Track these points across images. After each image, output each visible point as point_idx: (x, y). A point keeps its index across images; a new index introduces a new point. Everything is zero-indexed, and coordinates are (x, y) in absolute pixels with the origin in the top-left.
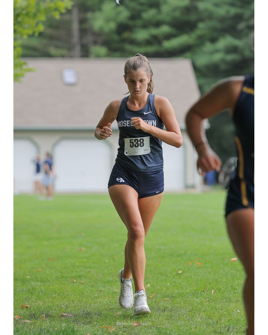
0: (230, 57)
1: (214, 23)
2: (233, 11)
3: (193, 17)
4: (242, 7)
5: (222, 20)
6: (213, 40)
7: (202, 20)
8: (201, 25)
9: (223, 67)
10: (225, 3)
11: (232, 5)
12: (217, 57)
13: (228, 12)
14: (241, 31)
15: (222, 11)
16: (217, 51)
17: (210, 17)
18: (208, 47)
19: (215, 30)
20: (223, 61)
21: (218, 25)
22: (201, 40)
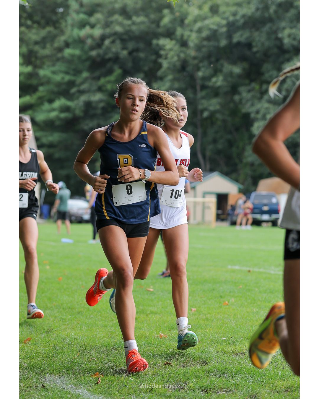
0: (63, 115)
1: (51, 87)
2: (67, 78)
3: (34, 82)
4: (74, 75)
5: (59, 84)
6: (51, 101)
7: (42, 84)
8: (41, 88)
9: (58, 123)
10: (61, 72)
11: (67, 73)
12: (53, 115)
13: (63, 78)
14: (73, 94)
15: (58, 78)
16: (53, 110)
17: (48, 81)
18: (46, 106)
19: (53, 92)
20: (58, 118)
21: (56, 89)
22: (41, 101)
